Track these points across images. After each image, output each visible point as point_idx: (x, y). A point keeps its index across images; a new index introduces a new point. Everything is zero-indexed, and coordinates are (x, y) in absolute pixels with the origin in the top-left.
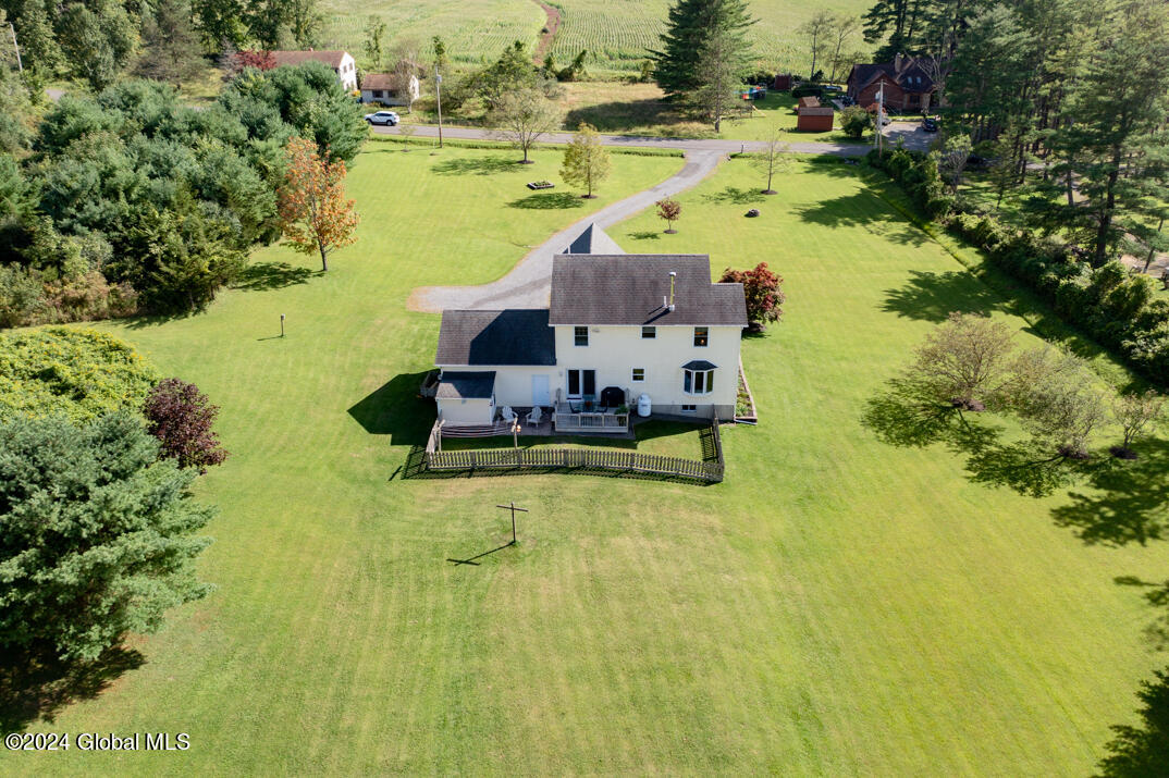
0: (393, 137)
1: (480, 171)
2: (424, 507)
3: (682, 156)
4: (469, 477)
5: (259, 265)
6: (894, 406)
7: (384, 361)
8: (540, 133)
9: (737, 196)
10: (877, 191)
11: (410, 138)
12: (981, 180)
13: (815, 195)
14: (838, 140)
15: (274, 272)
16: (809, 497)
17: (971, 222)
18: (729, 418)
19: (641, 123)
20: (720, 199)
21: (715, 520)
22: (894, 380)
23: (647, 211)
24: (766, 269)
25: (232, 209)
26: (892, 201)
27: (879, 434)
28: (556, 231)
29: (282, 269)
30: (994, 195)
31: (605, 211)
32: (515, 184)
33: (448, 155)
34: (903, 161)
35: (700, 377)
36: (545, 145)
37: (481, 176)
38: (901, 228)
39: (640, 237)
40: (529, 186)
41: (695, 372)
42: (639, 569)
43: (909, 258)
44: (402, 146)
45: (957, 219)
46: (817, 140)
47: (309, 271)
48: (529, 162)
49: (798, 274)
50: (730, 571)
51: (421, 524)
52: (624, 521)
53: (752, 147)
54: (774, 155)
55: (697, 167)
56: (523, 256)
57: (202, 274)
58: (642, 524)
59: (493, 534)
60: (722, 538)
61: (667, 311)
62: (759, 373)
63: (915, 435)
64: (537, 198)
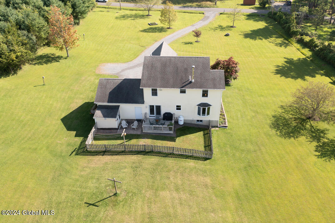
0: (105, 6)
1: (132, 18)
2: (81, 171)
3: (203, 14)
4: (103, 155)
5: (43, 55)
6: (283, 118)
7: (82, 96)
8: (154, 5)
9: (222, 28)
10: (271, 27)
11: (110, 7)
12: (307, 23)
13: (249, 28)
14: (257, 8)
15: (49, 57)
16: (250, 166)
17: (307, 39)
18: (216, 125)
19: (190, 2)
20: (215, 29)
21: (208, 180)
22: (282, 106)
23: (189, 34)
24: (233, 59)
25: (32, 33)
26: (277, 30)
27: (277, 132)
28: (156, 41)
29: (52, 56)
30: (314, 28)
31: (175, 34)
32: (144, 23)
33: (122, 13)
34: (281, 16)
35: (204, 110)
36: (156, 9)
37: (133, 20)
38: (279, 40)
39: (186, 43)
40: (149, 24)
41: (202, 108)
42: (171, 211)
43: (284, 53)
44: (107, 10)
45: (302, 38)
46: (250, 8)
47: (62, 57)
48: (150, 16)
49: (244, 58)
50: (214, 211)
51: (77, 180)
52: (167, 182)
53: (228, 10)
54: (236, 13)
55: (208, 17)
56: (143, 51)
57: (13, 61)
58: (175, 184)
59: (108, 188)
60: (211, 191)
61: (191, 82)
62: (229, 103)
63: (292, 132)
64: (151, 28)
